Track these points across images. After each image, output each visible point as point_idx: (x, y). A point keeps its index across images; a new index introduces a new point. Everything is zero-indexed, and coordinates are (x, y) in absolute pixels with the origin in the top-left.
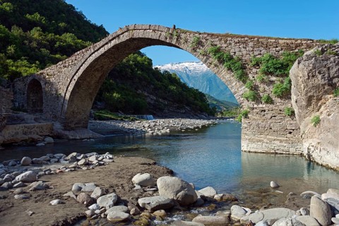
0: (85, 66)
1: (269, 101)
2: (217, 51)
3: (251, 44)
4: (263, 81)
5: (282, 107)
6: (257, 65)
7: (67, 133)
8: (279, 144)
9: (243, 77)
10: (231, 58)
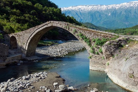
0: (34, 34)
1: (98, 54)
2: (82, 35)
3: (93, 34)
4: (96, 47)
5: (102, 56)
6: (94, 41)
7: (27, 58)
8: (100, 68)
9: (90, 45)
10: (86, 38)
